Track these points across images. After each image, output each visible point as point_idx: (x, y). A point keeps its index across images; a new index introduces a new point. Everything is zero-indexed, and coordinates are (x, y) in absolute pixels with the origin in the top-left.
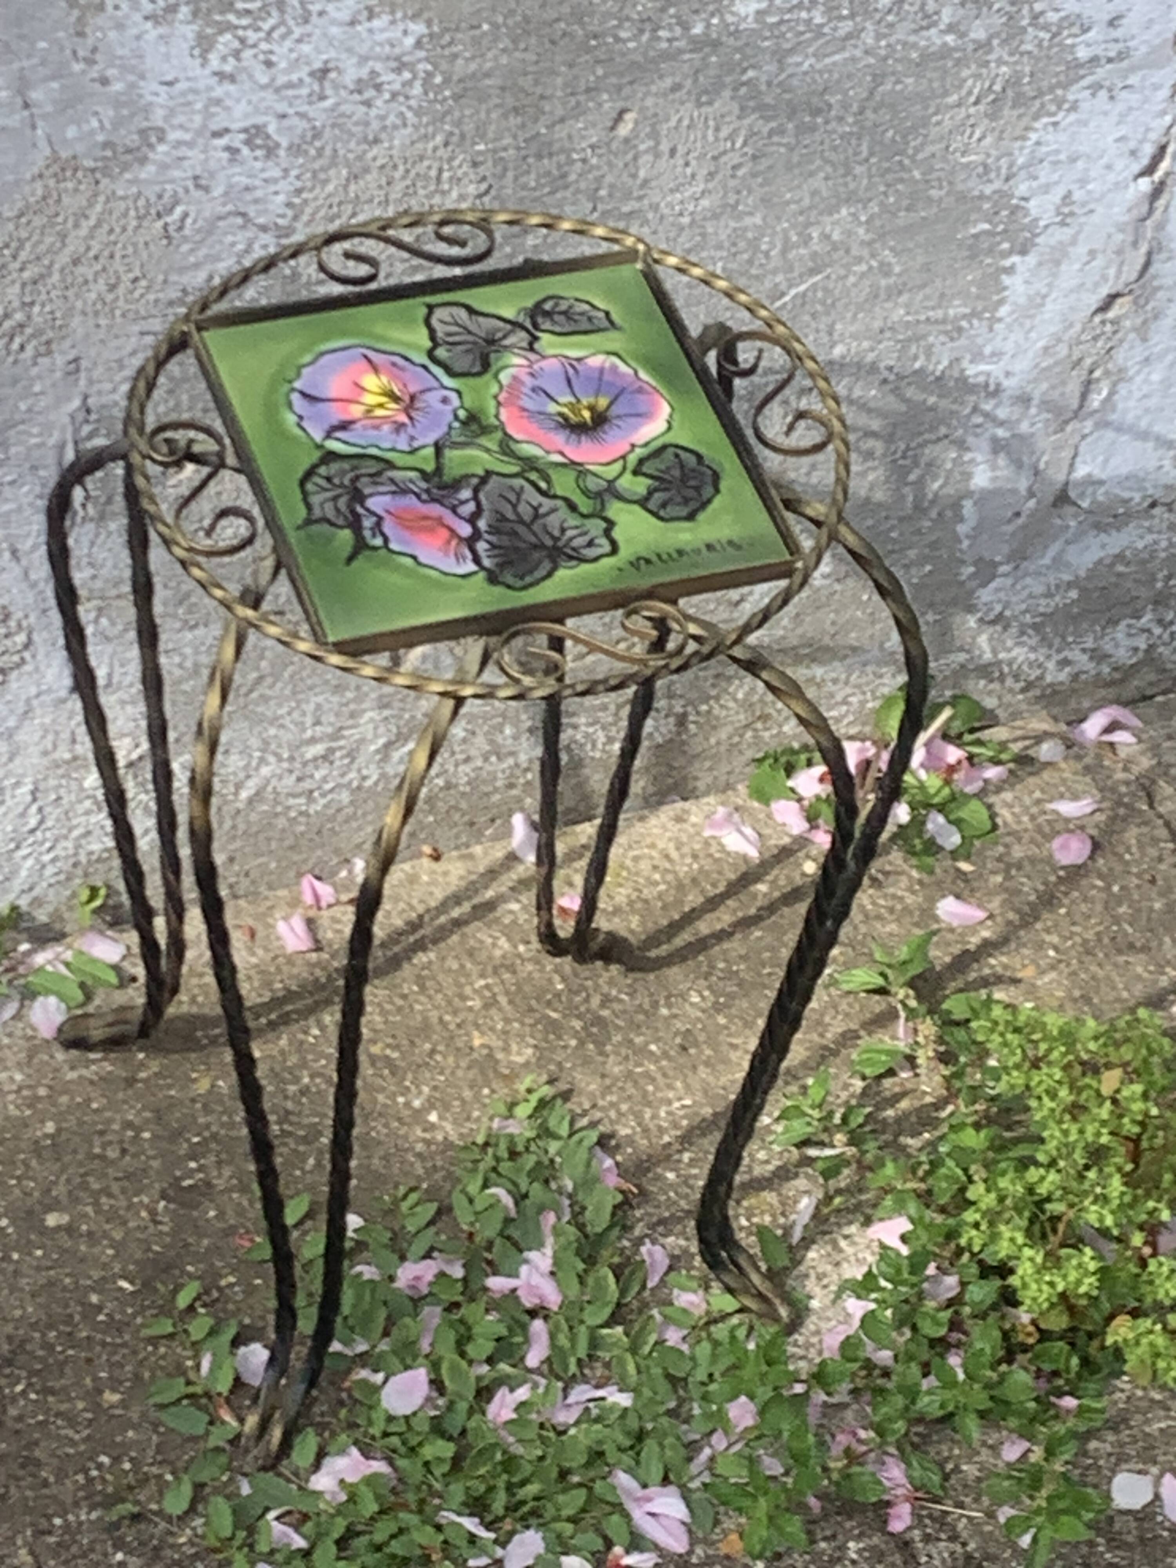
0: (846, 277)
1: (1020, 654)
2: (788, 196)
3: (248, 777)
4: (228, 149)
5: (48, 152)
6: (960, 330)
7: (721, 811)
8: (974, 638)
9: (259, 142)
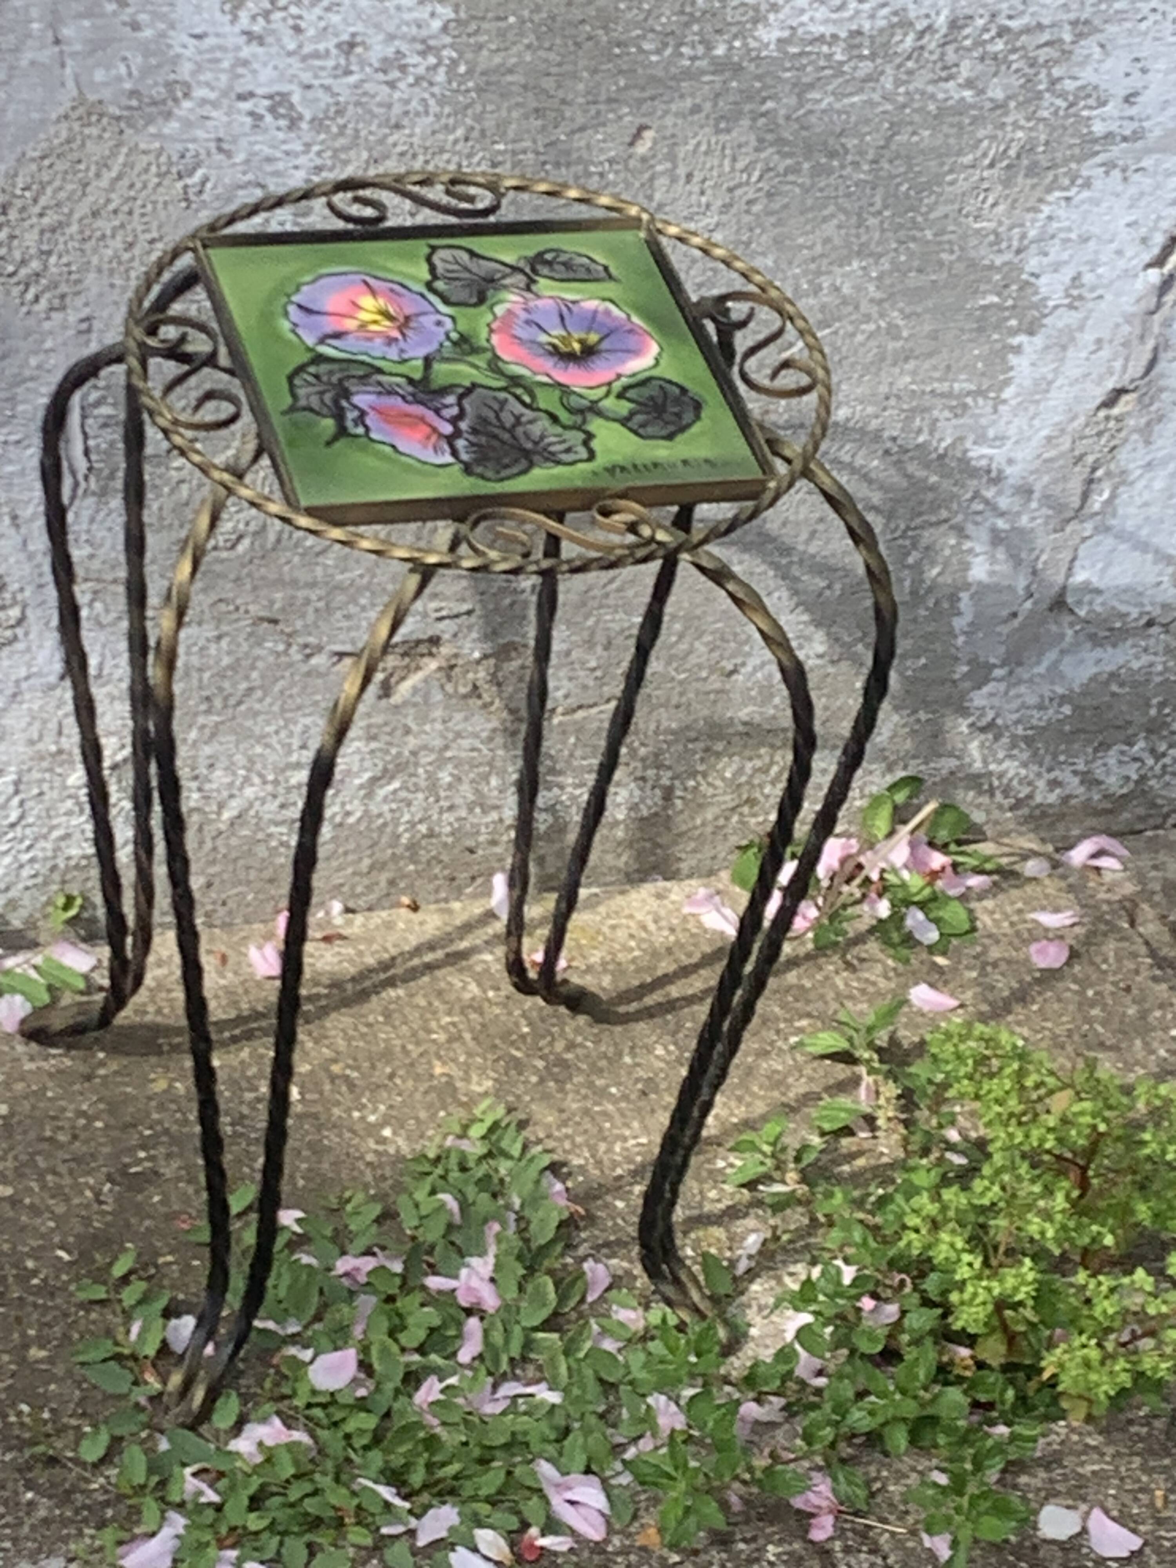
0: (853, 335)
1: (1011, 768)
2: (801, 240)
3: (232, 796)
4: (251, 114)
5: (75, 93)
6: (965, 406)
7: (702, 892)
8: (965, 743)
9: (282, 111)
